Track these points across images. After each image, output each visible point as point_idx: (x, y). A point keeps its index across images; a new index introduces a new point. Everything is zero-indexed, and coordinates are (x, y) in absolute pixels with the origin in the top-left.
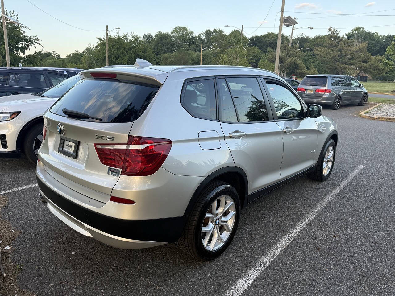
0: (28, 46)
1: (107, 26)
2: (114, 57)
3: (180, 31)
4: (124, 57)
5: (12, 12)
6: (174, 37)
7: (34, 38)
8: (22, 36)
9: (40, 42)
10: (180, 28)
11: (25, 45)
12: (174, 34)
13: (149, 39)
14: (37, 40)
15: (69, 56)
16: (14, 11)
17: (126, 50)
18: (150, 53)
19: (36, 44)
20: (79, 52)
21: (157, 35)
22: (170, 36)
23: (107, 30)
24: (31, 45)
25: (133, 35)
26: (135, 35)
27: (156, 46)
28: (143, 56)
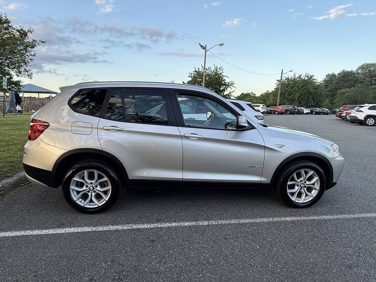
0: (227, 89)
1: (282, 70)
2: (287, 94)
3: (367, 67)
4: (296, 93)
5: (221, 67)
6: (359, 74)
7: (231, 83)
8: (223, 82)
9: (234, 85)
10: (368, 65)
11: (225, 88)
12: (360, 71)
13: (332, 78)
14: (233, 84)
15: (262, 95)
16: (222, 67)
17: (299, 87)
18: (321, 89)
19: (231, 87)
20: (269, 92)
21: (340, 73)
22: (355, 74)
23: (282, 73)
24: (228, 88)
25: (307, 75)
26: (309, 75)
27: (337, 83)
28: (313, 92)
